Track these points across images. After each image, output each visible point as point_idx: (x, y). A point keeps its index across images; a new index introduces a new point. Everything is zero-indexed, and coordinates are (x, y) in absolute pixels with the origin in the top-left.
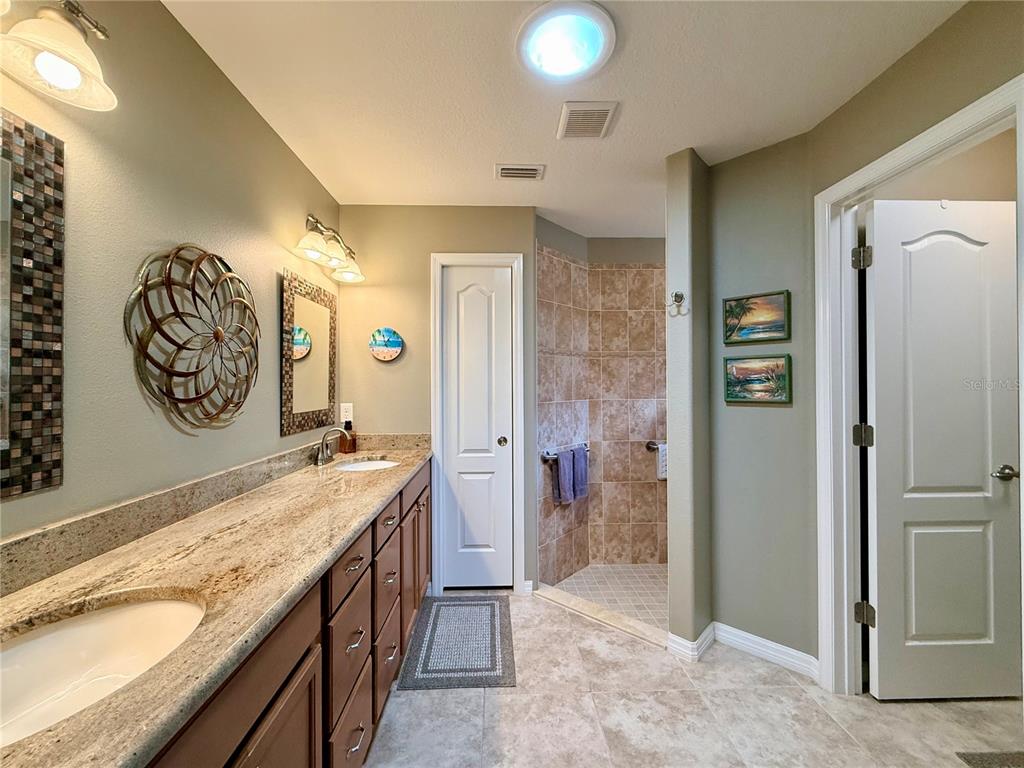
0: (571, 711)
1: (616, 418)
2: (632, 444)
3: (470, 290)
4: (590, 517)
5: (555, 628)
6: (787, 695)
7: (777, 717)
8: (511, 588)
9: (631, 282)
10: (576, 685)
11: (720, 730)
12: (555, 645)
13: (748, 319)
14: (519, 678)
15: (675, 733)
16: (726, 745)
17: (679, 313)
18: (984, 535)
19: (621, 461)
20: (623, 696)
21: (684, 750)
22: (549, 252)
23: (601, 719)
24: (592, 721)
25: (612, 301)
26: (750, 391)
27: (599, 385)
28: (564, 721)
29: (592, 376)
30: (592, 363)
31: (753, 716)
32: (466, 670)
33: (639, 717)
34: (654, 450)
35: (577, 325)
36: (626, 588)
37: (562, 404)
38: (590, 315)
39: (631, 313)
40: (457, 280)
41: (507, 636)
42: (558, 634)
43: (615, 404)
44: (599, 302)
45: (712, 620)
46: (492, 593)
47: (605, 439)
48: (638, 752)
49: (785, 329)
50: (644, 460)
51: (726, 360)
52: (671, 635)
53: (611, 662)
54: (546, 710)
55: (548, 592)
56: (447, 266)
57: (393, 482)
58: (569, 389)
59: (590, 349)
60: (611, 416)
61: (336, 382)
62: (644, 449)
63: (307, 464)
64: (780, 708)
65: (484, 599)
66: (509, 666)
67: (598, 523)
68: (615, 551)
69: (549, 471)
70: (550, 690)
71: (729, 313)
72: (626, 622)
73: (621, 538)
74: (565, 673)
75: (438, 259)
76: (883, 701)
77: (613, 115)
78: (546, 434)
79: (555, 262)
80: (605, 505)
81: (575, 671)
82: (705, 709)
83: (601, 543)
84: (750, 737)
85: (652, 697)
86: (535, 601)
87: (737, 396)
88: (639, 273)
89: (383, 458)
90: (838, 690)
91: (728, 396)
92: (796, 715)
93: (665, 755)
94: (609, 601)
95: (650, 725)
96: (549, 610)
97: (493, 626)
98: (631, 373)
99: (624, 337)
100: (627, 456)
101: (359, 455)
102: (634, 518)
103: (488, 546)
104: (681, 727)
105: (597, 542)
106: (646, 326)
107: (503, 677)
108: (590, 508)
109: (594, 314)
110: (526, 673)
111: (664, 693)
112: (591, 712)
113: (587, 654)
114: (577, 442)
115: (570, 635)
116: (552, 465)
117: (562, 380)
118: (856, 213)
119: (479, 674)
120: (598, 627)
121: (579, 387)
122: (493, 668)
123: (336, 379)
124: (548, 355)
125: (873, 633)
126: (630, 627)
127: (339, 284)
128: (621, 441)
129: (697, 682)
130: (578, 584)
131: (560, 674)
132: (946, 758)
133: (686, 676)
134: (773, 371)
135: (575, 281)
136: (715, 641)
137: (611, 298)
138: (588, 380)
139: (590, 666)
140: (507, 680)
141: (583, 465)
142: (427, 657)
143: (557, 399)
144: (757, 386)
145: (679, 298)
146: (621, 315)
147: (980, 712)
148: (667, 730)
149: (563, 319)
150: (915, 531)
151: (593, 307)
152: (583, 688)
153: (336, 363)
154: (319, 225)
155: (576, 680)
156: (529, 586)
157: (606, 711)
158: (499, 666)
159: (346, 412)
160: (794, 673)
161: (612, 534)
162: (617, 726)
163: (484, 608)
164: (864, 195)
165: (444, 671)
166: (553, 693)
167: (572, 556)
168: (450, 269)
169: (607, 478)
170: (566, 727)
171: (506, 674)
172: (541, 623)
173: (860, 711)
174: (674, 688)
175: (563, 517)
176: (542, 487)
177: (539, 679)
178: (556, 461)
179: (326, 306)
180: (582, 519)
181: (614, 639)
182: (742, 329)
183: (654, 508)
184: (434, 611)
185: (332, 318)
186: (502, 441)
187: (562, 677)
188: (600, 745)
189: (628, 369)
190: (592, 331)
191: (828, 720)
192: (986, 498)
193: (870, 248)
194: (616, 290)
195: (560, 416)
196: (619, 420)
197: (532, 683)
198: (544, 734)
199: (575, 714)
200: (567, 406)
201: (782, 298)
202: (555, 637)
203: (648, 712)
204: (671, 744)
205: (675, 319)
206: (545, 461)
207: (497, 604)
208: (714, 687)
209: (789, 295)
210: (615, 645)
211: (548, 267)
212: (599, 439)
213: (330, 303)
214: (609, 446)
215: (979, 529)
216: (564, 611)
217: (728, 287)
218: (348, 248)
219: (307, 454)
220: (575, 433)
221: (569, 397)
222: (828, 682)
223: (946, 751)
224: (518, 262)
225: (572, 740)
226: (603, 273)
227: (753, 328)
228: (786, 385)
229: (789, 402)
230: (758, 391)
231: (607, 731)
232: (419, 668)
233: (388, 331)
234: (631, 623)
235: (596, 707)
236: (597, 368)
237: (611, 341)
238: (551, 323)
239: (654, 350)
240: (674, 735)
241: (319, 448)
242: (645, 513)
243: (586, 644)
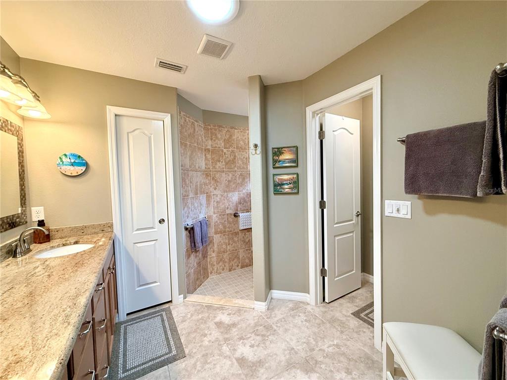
0: (218, 357)
1: (219, 203)
2: (228, 214)
3: (137, 132)
4: (208, 253)
5: (200, 316)
6: (301, 312)
7: (300, 323)
8: (171, 302)
9: (225, 135)
10: (217, 342)
11: (282, 337)
12: (202, 325)
13: (282, 157)
14: (187, 351)
15: (266, 347)
16: (286, 343)
17: (256, 153)
18: (353, 235)
19: (223, 224)
20: (241, 339)
21: (271, 353)
22: (184, 115)
23: (233, 355)
24: (230, 357)
25: (216, 144)
26: (284, 189)
27: (211, 187)
28: (216, 364)
29: (207, 182)
30: (207, 175)
31: (291, 325)
32: (153, 360)
33: (250, 346)
34: (237, 216)
35: (199, 155)
36: (229, 285)
37: (193, 198)
38: (205, 151)
39: (225, 150)
40: (127, 125)
41: (174, 330)
42: (202, 319)
43: (218, 195)
44: (209, 144)
45: (270, 289)
46: (159, 308)
47: (214, 213)
48: (253, 363)
49: (296, 161)
50: (233, 222)
51: (274, 175)
52: (256, 302)
53: (231, 324)
54: (206, 363)
55: (193, 298)
56: (119, 116)
57: (97, 260)
58: (197, 190)
59: (206, 168)
60: (217, 202)
61: (26, 193)
62: (233, 216)
63: (5, 258)
64: (300, 319)
65: (155, 313)
66: (179, 347)
67: (212, 256)
68: (221, 268)
69: (189, 234)
70: (205, 351)
71: (275, 154)
72: (234, 302)
73: (224, 261)
74: (210, 339)
75: (111, 111)
76: (329, 303)
77: (229, 49)
78: (186, 215)
79: (187, 120)
80: (216, 246)
81: (216, 335)
82: (275, 330)
83: (214, 265)
84: (293, 335)
85: (253, 334)
86: (186, 305)
87: (278, 191)
88: (228, 131)
89: (76, 243)
90: (316, 303)
91: (275, 191)
92: (306, 319)
93: (265, 359)
94: (223, 293)
95: (255, 348)
96: (194, 308)
97: (164, 327)
98: (226, 180)
99: (222, 162)
100: (225, 221)
101: (54, 243)
102: (229, 250)
103: (155, 282)
104: (268, 343)
105: (213, 265)
106: (232, 157)
107: (177, 354)
108: (209, 249)
109: (207, 150)
110: (190, 347)
111: (257, 330)
112: (228, 353)
113: (219, 324)
114: (201, 217)
115: (208, 317)
116: (191, 231)
117: (193, 185)
118: (320, 117)
119: (163, 358)
120: (221, 308)
121: (201, 188)
122: (170, 351)
123: (26, 190)
124: (186, 172)
125: (326, 278)
126: (236, 304)
127: (23, 118)
128: (222, 214)
129: (269, 320)
130: (205, 289)
131: (208, 340)
132: (349, 316)
133: (264, 318)
134: (292, 180)
135: (198, 132)
136: (272, 298)
137: (215, 142)
138: (205, 184)
139: (222, 330)
140: (180, 355)
141: (205, 228)
142: (125, 362)
143: (191, 195)
144: (286, 186)
145: (256, 146)
146: (220, 152)
147: (353, 296)
148: (263, 347)
149: (192, 152)
150: (337, 238)
151: (207, 146)
152: (222, 343)
153: (26, 178)
154: (6, 71)
155: (217, 340)
156: (181, 298)
157: (235, 350)
158: (173, 348)
159: (37, 213)
160: (301, 302)
161: (219, 260)
162: (241, 355)
163: (156, 318)
164: (322, 111)
165: (139, 366)
166: (207, 352)
167: (201, 275)
168: (121, 117)
169: (216, 233)
170: (218, 366)
171: (179, 352)
172: (192, 315)
173: (323, 309)
174: (261, 326)
175: (196, 257)
176: (185, 243)
177: (198, 348)
178: (192, 228)
179: (13, 134)
180: (205, 256)
181: (230, 312)
182: (280, 161)
183: (238, 244)
184: (122, 331)
185: (19, 144)
186: (162, 221)
187: (209, 341)
188: (236, 369)
189: (224, 178)
190: (206, 159)
191: (316, 317)
192: (353, 223)
193: (324, 131)
194: (217, 138)
195: (192, 204)
196: (221, 204)
197: (194, 351)
198: (207, 376)
199: (220, 358)
200: (196, 199)
201: (295, 149)
202: (201, 321)
203: (253, 342)
204: (266, 353)
205: (254, 156)
206: (186, 229)
207: (164, 313)
208: (276, 319)
209: (297, 147)
210: (231, 315)
211: (184, 123)
212: (212, 214)
213: (17, 133)
214: (216, 217)
215: (351, 234)
216: (203, 306)
217: (273, 144)
218: (33, 92)
219: (5, 250)
220: (200, 212)
221: (196, 194)
222: (313, 303)
223: (348, 314)
224: (167, 118)
225: (222, 372)
226: (211, 129)
227: (284, 161)
228: (296, 185)
229: (298, 193)
230: (287, 188)
231: (238, 360)
232: (120, 371)
233: (74, 155)
234: (236, 302)
235: (230, 349)
236: (210, 178)
237: (216, 164)
238: (187, 154)
239: (236, 169)
240: (266, 348)
241: (16, 246)
242: (234, 247)
243: (217, 320)
